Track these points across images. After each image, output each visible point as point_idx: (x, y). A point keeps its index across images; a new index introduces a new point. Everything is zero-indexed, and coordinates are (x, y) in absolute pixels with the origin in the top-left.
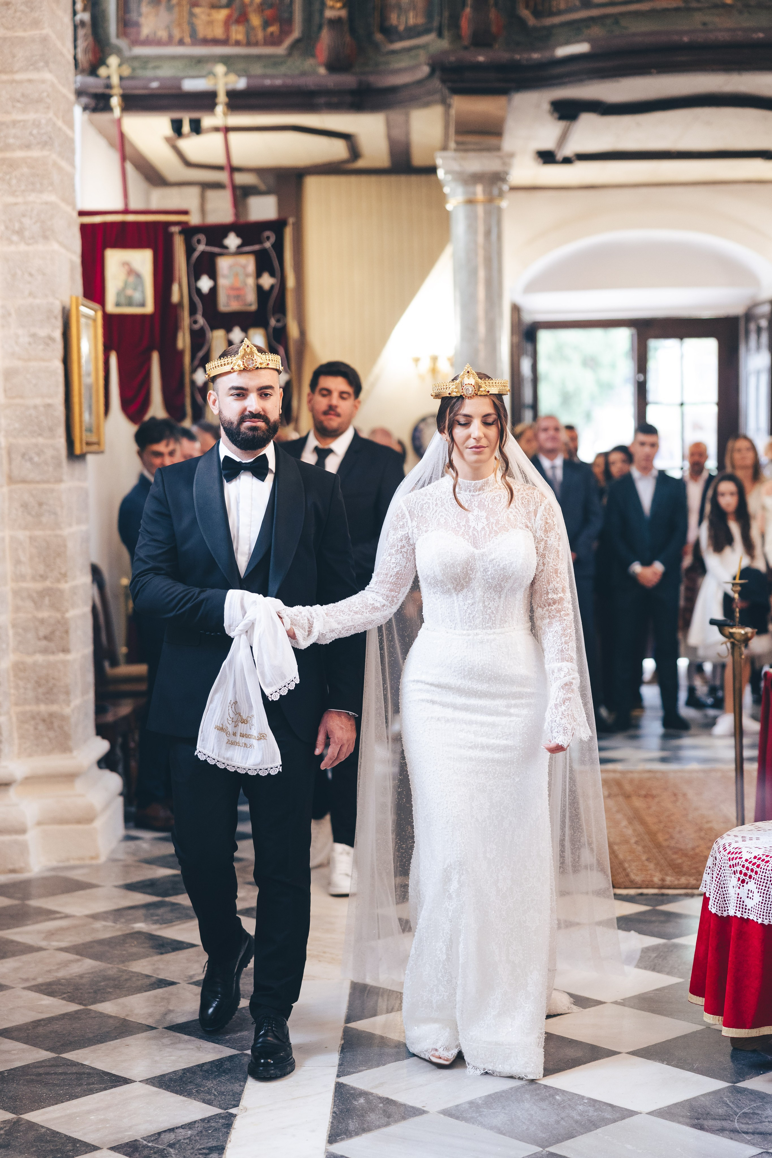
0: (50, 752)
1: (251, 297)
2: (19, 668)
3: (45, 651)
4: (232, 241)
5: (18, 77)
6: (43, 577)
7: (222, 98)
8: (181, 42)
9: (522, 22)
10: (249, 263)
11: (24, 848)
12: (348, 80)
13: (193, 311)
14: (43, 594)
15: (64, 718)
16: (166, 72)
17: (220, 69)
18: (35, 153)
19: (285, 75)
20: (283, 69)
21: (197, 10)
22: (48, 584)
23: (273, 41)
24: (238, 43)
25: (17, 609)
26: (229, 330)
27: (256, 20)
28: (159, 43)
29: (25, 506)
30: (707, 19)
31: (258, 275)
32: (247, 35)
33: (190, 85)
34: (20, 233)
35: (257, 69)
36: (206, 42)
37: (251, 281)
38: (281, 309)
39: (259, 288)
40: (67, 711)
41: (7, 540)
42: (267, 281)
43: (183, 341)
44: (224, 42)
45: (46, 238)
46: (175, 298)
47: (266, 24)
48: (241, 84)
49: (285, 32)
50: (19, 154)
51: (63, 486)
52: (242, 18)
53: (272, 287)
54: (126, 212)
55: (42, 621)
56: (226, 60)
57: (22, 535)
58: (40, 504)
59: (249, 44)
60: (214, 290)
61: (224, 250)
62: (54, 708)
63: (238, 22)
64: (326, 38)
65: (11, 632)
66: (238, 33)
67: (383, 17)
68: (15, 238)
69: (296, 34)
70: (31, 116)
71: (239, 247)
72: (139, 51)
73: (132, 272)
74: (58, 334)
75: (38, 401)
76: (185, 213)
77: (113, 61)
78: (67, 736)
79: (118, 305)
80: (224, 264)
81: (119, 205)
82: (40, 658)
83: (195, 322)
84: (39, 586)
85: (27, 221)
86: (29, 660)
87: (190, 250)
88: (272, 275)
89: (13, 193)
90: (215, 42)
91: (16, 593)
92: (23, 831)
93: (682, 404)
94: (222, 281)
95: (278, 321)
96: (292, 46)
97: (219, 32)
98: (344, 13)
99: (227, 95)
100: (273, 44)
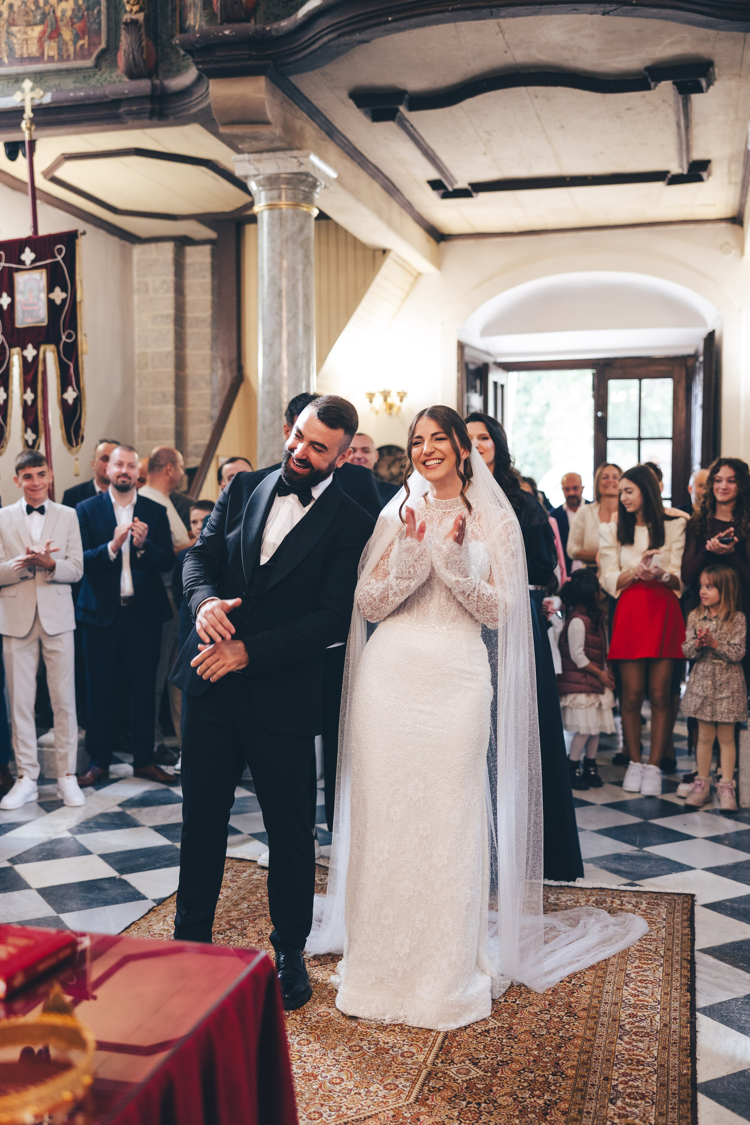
1: (43, 311)
4: (28, 256)
7: (28, 114)
10: (41, 278)
12: (145, 86)
17: (27, 84)
19: (95, 86)
20: (92, 79)
21: (14, 29)
23: (82, 54)
26: (24, 348)
27: (67, 35)
31: (50, 289)
32: (60, 50)
35: (68, 83)
36: (22, 60)
37: (43, 296)
38: (72, 323)
39: (51, 303)
42: (58, 295)
47: (77, 37)
48: (47, 99)
49: (92, 44)
52: (55, 34)
53: (64, 301)
56: (38, 77)
60: (12, 307)
61: (21, 266)
63: (50, 38)
64: (126, 43)
66: (51, 49)
67: (183, 19)
69: (103, 45)
71: (33, 262)
80: (21, 279)
88: (64, 290)
90: (31, 59)
93: (639, 439)
94: (18, 297)
95: (69, 336)
96: (99, 58)
97: (33, 50)
98: (141, 17)
99: (33, 110)
100: (83, 57)
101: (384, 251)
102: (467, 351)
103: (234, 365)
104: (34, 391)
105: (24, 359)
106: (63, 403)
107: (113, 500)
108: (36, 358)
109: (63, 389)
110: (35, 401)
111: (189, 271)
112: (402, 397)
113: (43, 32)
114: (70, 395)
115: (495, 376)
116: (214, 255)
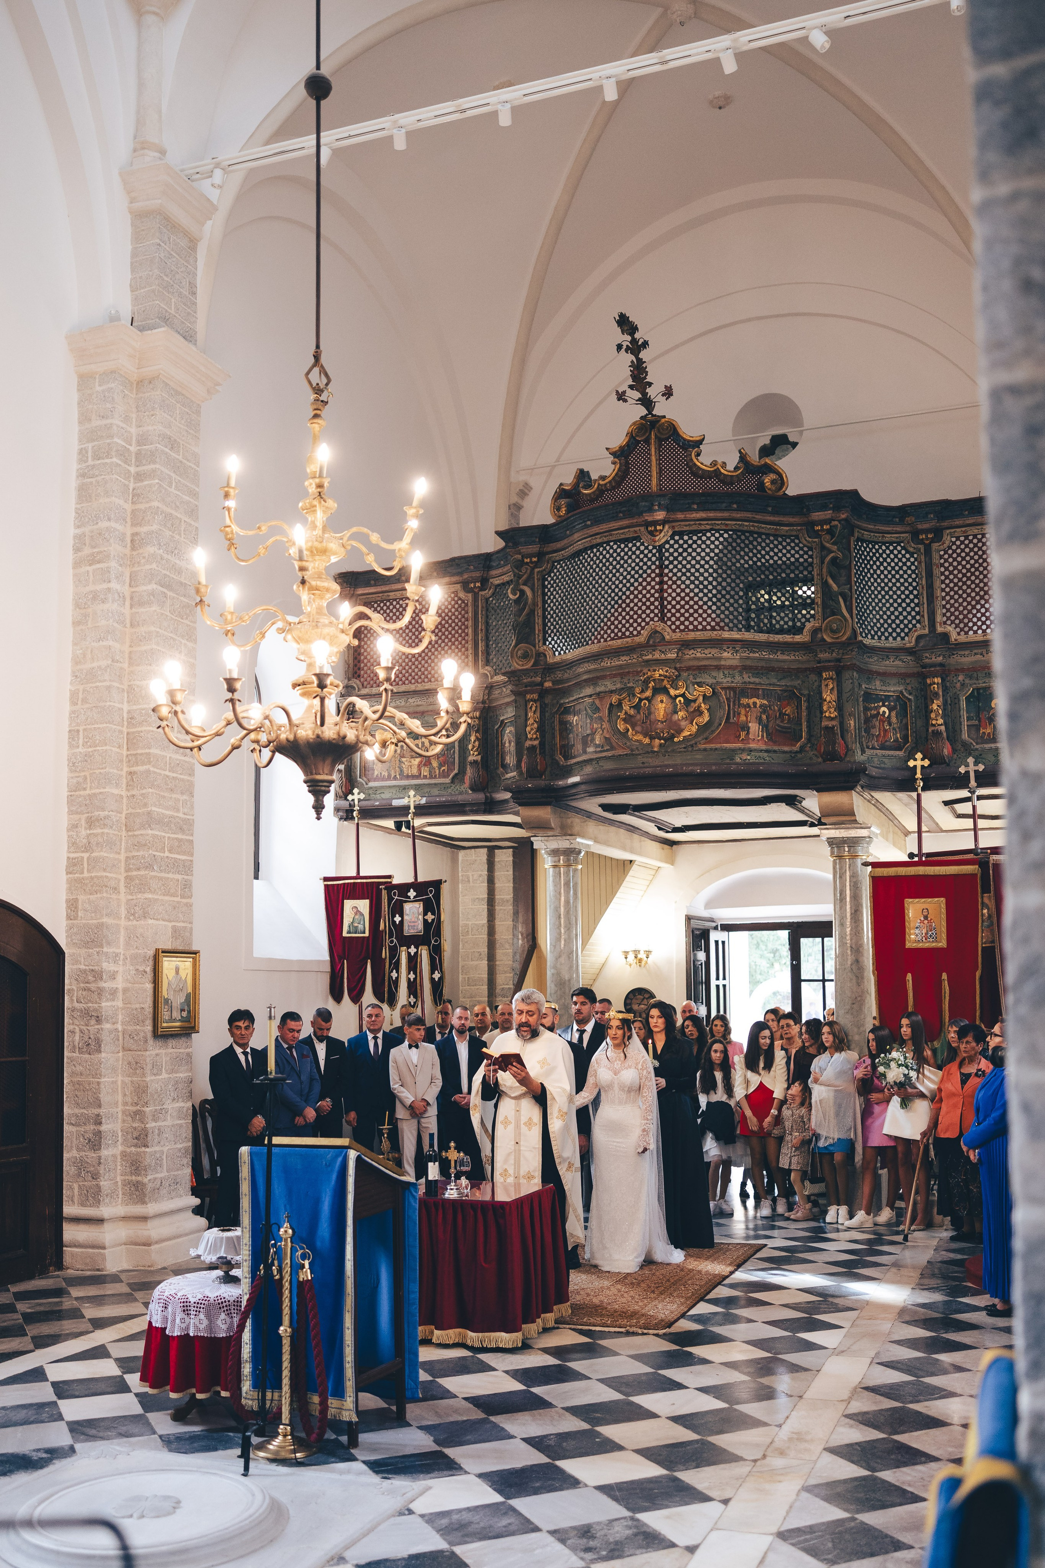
0: (136, 1203)
1: (420, 926)
2: (124, 1154)
3: (136, 1146)
4: (412, 894)
5: (136, 833)
6: (136, 1104)
7: (412, 810)
8: (395, 778)
9: (557, 763)
10: (418, 907)
11: (104, 1258)
12: (480, 797)
13: (391, 936)
14: (136, 1113)
15: (144, 1185)
16: (387, 795)
17: (412, 793)
18: (142, 873)
19: (451, 795)
20: (450, 790)
21: (403, 759)
22: (138, 1107)
23: (444, 775)
24: (425, 777)
25: (124, 1121)
26: (409, 947)
27: (435, 764)
28: (383, 779)
29: (129, 1063)
30: (645, 760)
31: (425, 914)
32: (430, 772)
33: (396, 803)
34: (133, 915)
35: (435, 792)
36: (408, 777)
37: (421, 917)
38: (438, 933)
39: (425, 921)
40: (146, 1180)
41: (119, 1083)
42: (430, 917)
43: (385, 953)
44: (418, 777)
45: (145, 917)
46: (382, 927)
47: (440, 766)
48: (423, 801)
49: (450, 770)
50: (135, 873)
51: (148, 1053)
52: (428, 763)
53: (433, 920)
54: (358, 877)
55: (135, 1129)
56: (417, 788)
57: (127, 1080)
58: (137, 1063)
59: (431, 777)
60: (402, 922)
61: (408, 900)
62: (139, 1178)
63: (425, 765)
64: (469, 772)
65: (120, 1134)
66: (425, 771)
67: (503, 759)
68: (131, 918)
69: (456, 771)
70: (141, 853)
71: (415, 897)
72: (371, 784)
73: (358, 912)
74: (149, 969)
75: (138, 1006)
76: (390, 877)
77: (356, 791)
78: (144, 1195)
79: (349, 932)
80: (407, 907)
81: (354, 874)
82: (133, 1149)
83: (392, 942)
84: (134, 1109)
85: (137, 908)
86: (128, 1150)
87: (390, 899)
88: (433, 914)
89: (131, 894)
90: (414, 777)
91: (124, 1112)
92: (104, 1248)
93: (824, 981)
94: (406, 917)
95: (436, 941)
96: (453, 778)
97: (415, 771)
98: (479, 758)
99: (415, 807)
100: (444, 777)
101: (631, 861)
102: (692, 920)
103: (530, 937)
104: (415, 973)
105: (409, 953)
106: (432, 980)
107: (456, 1038)
108: (416, 953)
109: (432, 972)
110: (415, 979)
111: (497, 866)
112: (648, 953)
113: (421, 762)
114: (437, 976)
115: (716, 935)
116: (514, 855)
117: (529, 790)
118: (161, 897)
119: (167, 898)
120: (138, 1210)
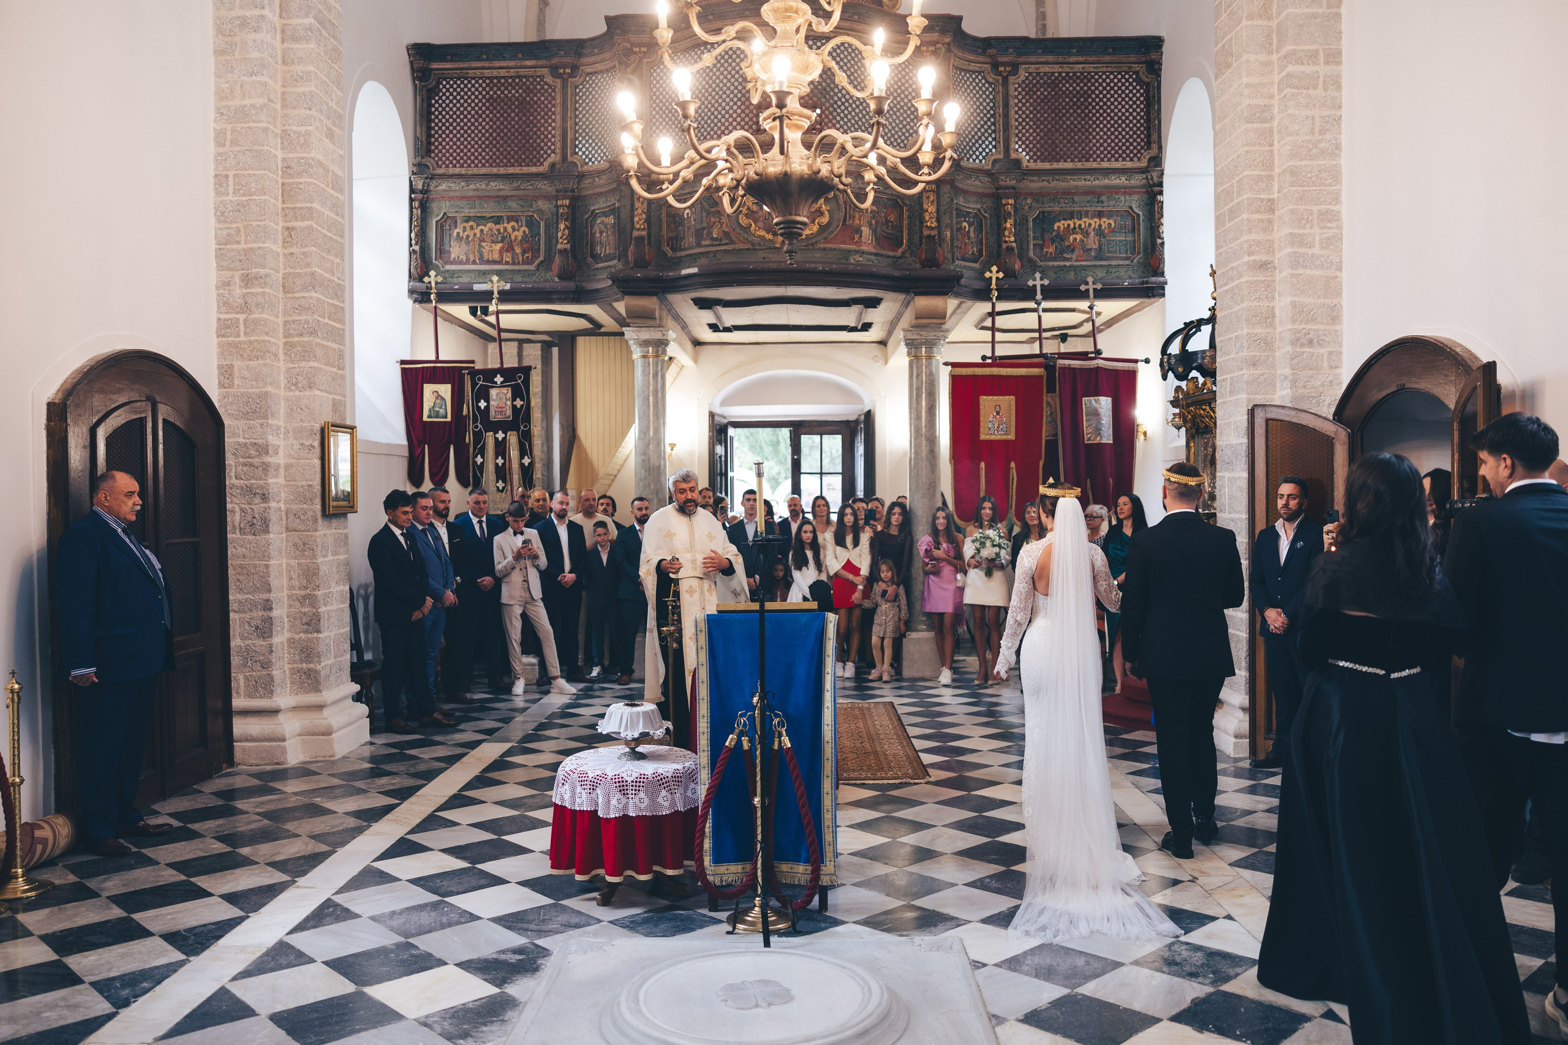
0: (308, 692)
1: (509, 412)
2: (291, 641)
3: (306, 632)
4: (499, 379)
5: (297, 295)
6: (306, 588)
7: (496, 295)
8: (474, 262)
9: (665, 254)
10: (508, 392)
11: (284, 751)
12: (570, 285)
13: (475, 421)
14: (305, 597)
15: (317, 672)
16: (465, 279)
17: (495, 278)
18: (306, 339)
19: (535, 282)
20: (534, 278)
21: (484, 244)
22: (308, 591)
23: (528, 262)
24: (507, 263)
25: (290, 606)
26: (496, 432)
27: (518, 250)
28: (461, 263)
29: (295, 545)
30: (765, 255)
31: (514, 399)
32: (513, 258)
33: (477, 287)
34: (295, 384)
35: (518, 278)
36: (488, 262)
37: (509, 403)
38: (527, 419)
39: (514, 407)
40: (319, 667)
41: (284, 565)
42: (519, 403)
43: (469, 438)
44: (500, 262)
45: (310, 387)
46: (465, 412)
47: (524, 252)
48: (508, 287)
49: (535, 256)
50: (296, 339)
51: (318, 533)
52: (510, 248)
53: (522, 406)
54: (437, 361)
55: (305, 614)
56: (499, 273)
57: (294, 562)
58: (304, 544)
59: (514, 263)
60: (487, 408)
61: (494, 385)
62: (312, 666)
63: (507, 251)
64: (558, 260)
65: (286, 620)
66: (507, 257)
67: (593, 249)
68: (293, 388)
69: (541, 258)
70: (304, 317)
71: (502, 382)
72: (448, 267)
73: (439, 397)
74: (317, 444)
75: (304, 483)
76: (473, 362)
77: (432, 273)
78: (318, 683)
79: (429, 417)
80: (493, 392)
81: (433, 358)
82: (303, 636)
83: (477, 427)
84: (303, 593)
85: (300, 378)
86: (297, 637)
87: (474, 385)
88: (522, 400)
89: (293, 362)
90: (494, 262)
91: (289, 597)
92: (284, 740)
93: (821, 474)
94: (492, 403)
95: (525, 427)
96: (539, 265)
97: (496, 256)
98: (568, 246)
99: (499, 292)
100: (528, 264)
102: (717, 418)
104: (504, 458)
105: (496, 439)
106: (522, 465)
107: (556, 522)
108: (504, 439)
109: (522, 457)
110: (504, 464)
112: (672, 446)
113: (502, 248)
114: (526, 461)
115: (731, 431)
117: (637, 280)
118: (324, 367)
119: (327, 368)
120: (312, 698)
